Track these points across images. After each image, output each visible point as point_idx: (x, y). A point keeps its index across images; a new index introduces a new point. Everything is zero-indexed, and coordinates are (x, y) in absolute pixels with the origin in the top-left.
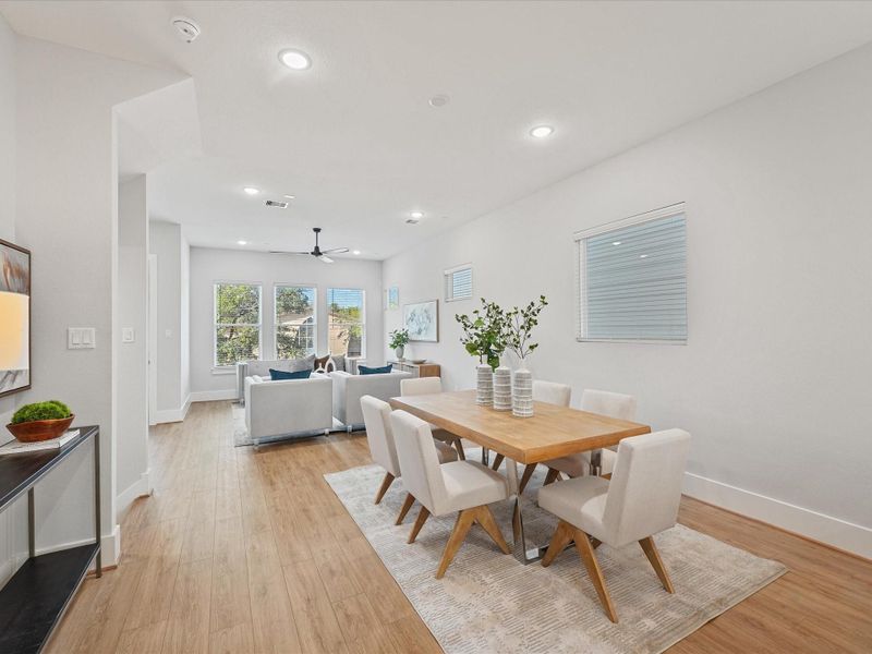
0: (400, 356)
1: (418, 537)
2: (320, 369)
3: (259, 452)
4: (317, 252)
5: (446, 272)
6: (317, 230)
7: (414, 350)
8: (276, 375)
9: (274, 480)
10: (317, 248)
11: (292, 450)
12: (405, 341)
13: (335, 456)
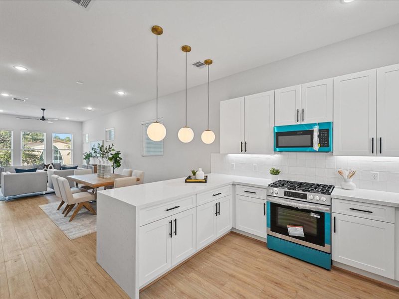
0: (88, 163)
1: (68, 215)
2: (45, 169)
3: (9, 202)
4: (43, 119)
5: (107, 130)
6: (43, 110)
7: (94, 161)
8: (18, 171)
9: (15, 209)
10: (43, 117)
11: (26, 200)
12: (90, 156)
13: (47, 200)
